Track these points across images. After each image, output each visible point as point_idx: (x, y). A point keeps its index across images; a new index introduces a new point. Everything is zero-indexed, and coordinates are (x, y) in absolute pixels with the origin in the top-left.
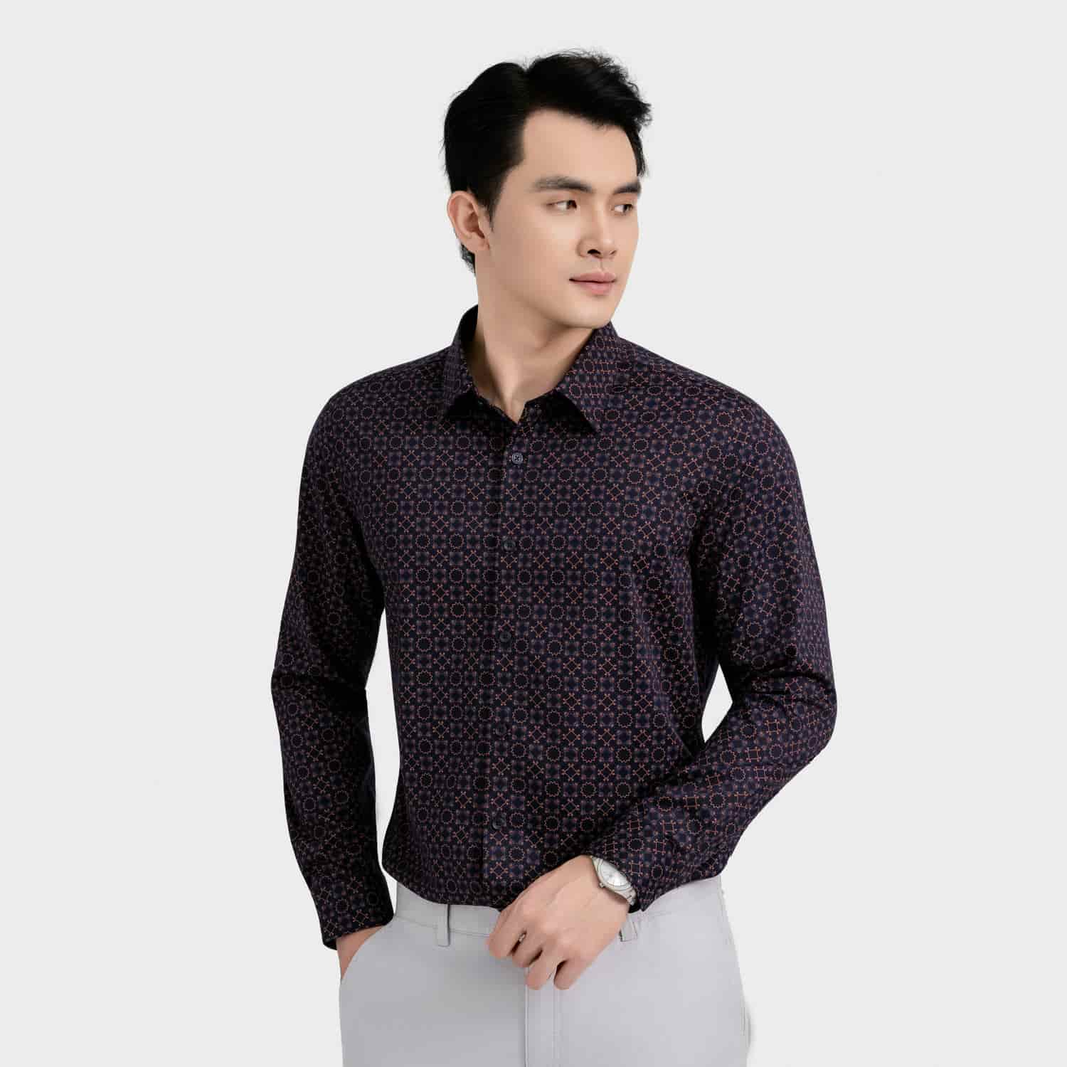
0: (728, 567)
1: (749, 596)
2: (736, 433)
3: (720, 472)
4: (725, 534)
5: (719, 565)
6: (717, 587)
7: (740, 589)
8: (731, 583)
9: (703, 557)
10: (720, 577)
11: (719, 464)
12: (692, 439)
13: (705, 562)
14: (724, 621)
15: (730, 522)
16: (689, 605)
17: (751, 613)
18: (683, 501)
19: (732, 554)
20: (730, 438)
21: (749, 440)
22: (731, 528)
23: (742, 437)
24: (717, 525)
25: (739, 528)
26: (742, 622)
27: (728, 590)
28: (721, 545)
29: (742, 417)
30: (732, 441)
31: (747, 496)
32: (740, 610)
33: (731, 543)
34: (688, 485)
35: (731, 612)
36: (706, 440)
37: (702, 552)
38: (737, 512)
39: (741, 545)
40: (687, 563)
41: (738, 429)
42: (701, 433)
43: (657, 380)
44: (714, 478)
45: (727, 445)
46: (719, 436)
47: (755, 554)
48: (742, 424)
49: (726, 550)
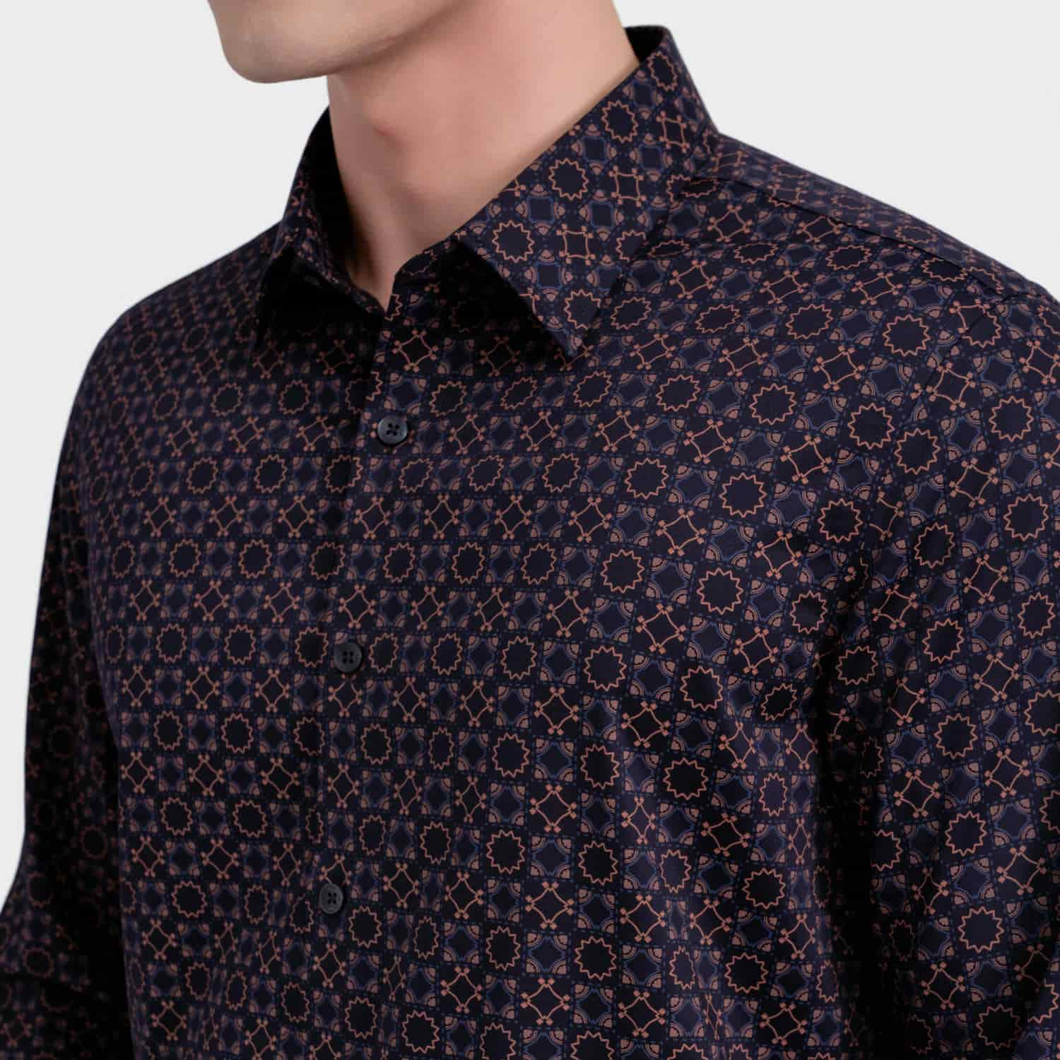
0: (908, 749)
1: (967, 834)
2: (936, 374)
3: (888, 480)
4: (901, 654)
5: (883, 743)
6: (876, 804)
7: (940, 812)
8: (916, 794)
9: (842, 716)
10: (885, 774)
11: (885, 455)
12: (815, 381)
13: (847, 730)
14: (893, 895)
15: (916, 622)
16: (800, 841)
17: (971, 881)
18: (778, 553)
19: (921, 714)
20: (917, 387)
21: (973, 397)
22: (918, 640)
23: (951, 386)
24: (880, 628)
25: (945, 641)
26: (945, 906)
27: (904, 814)
28: (890, 687)
29: (961, 330)
30: (925, 396)
31: (966, 553)
32: (940, 872)
33: (919, 681)
34: (791, 508)
35: (914, 875)
36: (850, 388)
37: (840, 704)
38: (937, 594)
39: (948, 689)
40: (801, 729)
41: (943, 364)
42: (838, 368)
43: (772, 228)
44: (874, 493)
45: (909, 405)
46: (887, 380)
47: (987, 716)
48: (955, 351)
49: (903, 702)
